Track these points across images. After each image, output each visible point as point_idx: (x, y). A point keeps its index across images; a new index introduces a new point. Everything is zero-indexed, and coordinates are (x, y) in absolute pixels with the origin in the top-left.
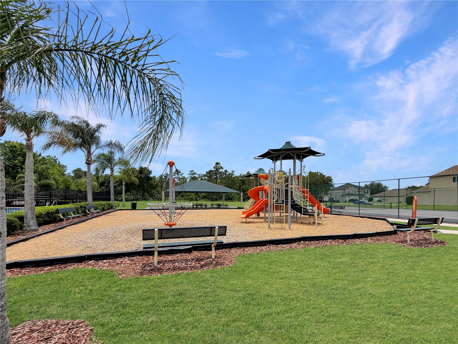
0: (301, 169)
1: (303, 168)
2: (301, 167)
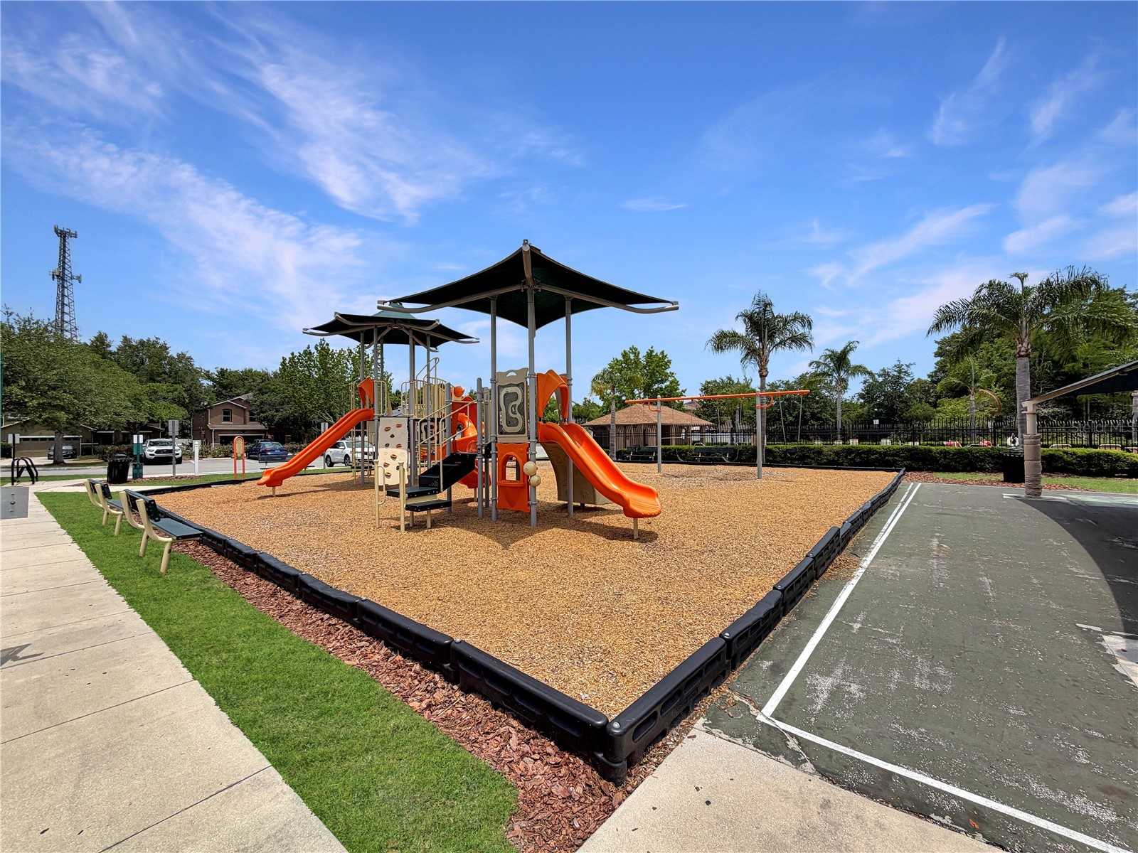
0: (428, 366)
1: (432, 364)
2: (428, 361)
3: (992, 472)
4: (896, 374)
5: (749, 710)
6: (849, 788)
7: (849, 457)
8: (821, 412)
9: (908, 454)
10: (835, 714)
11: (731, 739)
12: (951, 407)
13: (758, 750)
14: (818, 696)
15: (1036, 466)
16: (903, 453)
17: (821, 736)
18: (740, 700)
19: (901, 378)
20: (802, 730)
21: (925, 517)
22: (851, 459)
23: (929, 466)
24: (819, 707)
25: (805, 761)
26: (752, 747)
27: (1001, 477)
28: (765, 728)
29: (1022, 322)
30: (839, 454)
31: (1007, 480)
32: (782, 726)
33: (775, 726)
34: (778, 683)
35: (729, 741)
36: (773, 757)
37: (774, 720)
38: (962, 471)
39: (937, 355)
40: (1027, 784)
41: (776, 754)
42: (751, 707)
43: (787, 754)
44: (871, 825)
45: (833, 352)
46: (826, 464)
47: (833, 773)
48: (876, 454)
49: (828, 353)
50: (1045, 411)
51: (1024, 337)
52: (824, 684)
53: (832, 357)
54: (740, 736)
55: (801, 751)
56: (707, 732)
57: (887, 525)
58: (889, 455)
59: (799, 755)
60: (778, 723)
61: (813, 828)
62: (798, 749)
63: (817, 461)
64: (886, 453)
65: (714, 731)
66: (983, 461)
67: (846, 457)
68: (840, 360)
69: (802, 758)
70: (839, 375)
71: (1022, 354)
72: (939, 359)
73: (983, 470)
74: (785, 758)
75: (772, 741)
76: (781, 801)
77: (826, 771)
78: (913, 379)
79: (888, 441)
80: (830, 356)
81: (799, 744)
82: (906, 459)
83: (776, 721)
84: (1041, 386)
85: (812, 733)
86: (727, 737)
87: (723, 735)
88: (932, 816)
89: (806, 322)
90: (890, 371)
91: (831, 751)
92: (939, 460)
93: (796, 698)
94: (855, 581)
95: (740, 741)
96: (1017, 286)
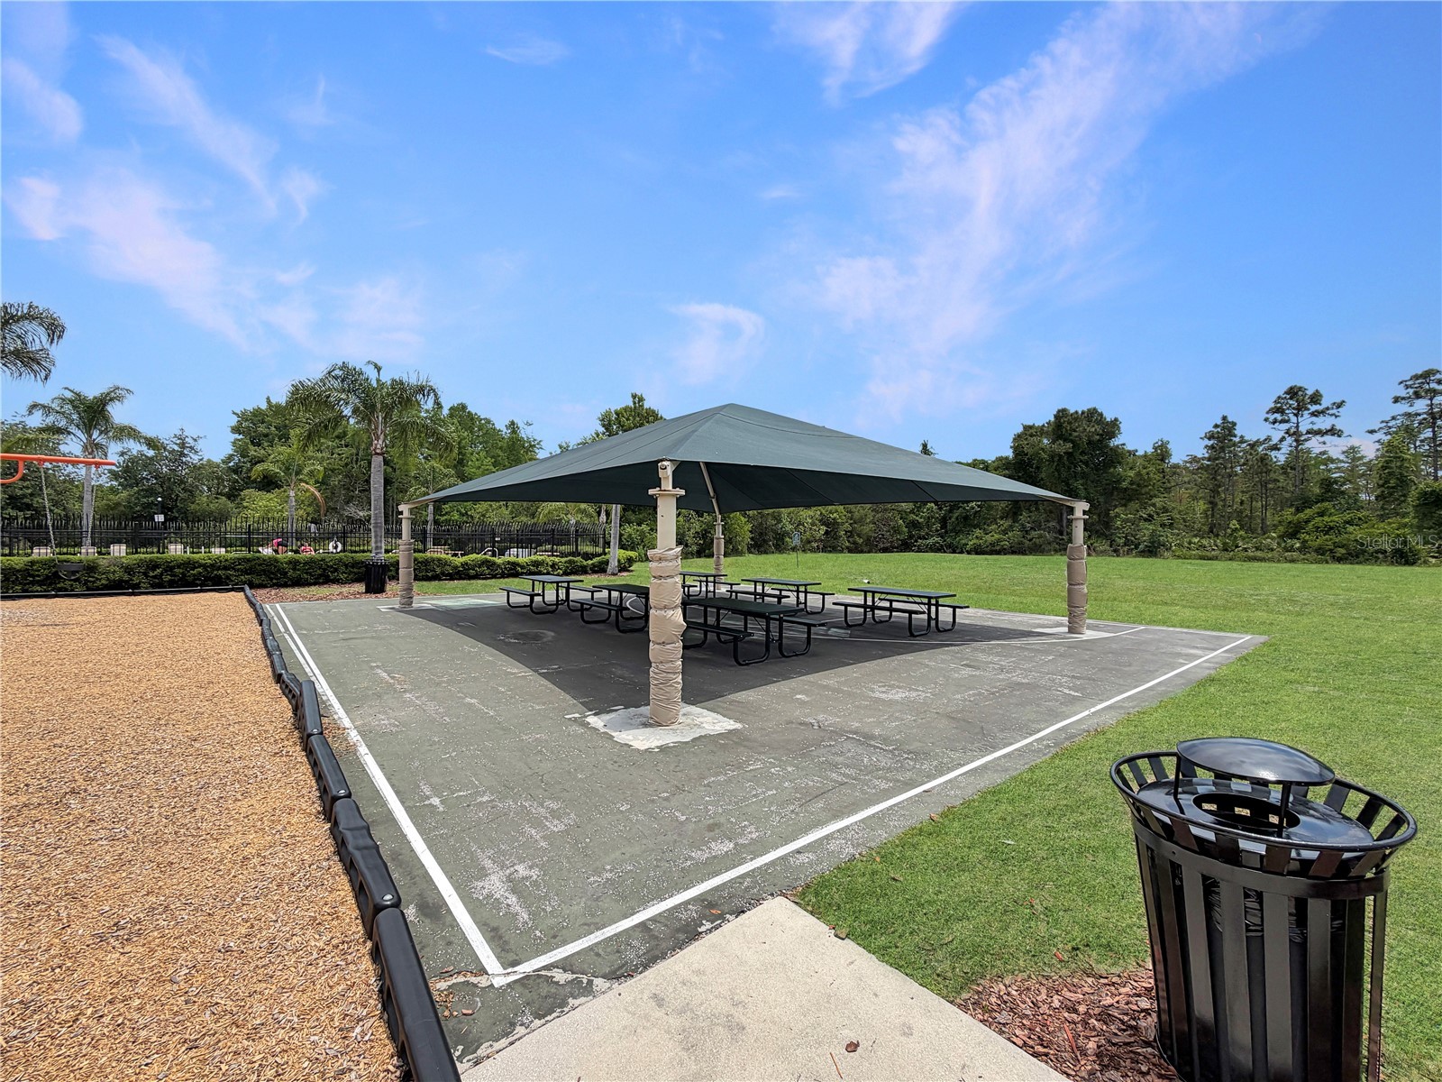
3: (346, 583)
4: (176, 448)
5: (475, 985)
6: (646, 967)
7: (151, 574)
8: (31, 495)
9: (247, 566)
10: (544, 910)
11: (511, 1039)
12: (259, 503)
13: (546, 1019)
14: (508, 905)
15: (409, 573)
16: (240, 564)
17: (565, 943)
18: (449, 983)
19: (185, 455)
20: (546, 953)
21: (335, 647)
22: (154, 577)
23: (274, 581)
24: (526, 916)
25: (590, 982)
26: (537, 1022)
27: (361, 587)
28: (518, 988)
29: (378, 417)
30: (132, 569)
31: (368, 591)
32: (527, 968)
33: (522, 975)
34: (454, 924)
35: (511, 1043)
36: (566, 1009)
37: (510, 970)
38: (315, 584)
39: (236, 430)
40: (691, 858)
41: (563, 1004)
42: (474, 980)
43: (570, 993)
44: (695, 979)
45: (78, 395)
46: (106, 587)
47: (621, 967)
48: (199, 567)
49: (69, 395)
50: (361, 514)
51: (379, 433)
52: (494, 884)
53: (77, 403)
54: (513, 1025)
55: (575, 976)
56: (476, 1064)
57: (305, 666)
58: (219, 569)
59: (577, 982)
60: (519, 968)
61: (684, 1031)
62: (570, 976)
63: (85, 584)
64: (216, 565)
65: (481, 1052)
66: (336, 570)
67: (145, 574)
68: (93, 413)
69: (585, 981)
70: (91, 437)
71: (378, 451)
72: (237, 436)
73: (337, 581)
74: (575, 998)
75: (543, 994)
76: (636, 1042)
77: (614, 972)
78: (201, 460)
79: (180, 547)
80: (71, 402)
81: (565, 971)
82: (245, 572)
83: (515, 969)
84: (357, 485)
85: (557, 948)
86: (504, 1042)
87: (497, 1046)
88: (700, 930)
89: (55, 329)
90: (166, 442)
91: (591, 948)
92: (287, 573)
93: (495, 925)
94: (363, 750)
95: (520, 1030)
96: (371, 374)
